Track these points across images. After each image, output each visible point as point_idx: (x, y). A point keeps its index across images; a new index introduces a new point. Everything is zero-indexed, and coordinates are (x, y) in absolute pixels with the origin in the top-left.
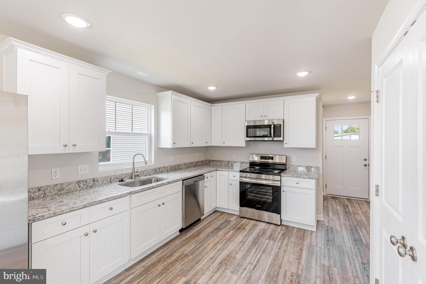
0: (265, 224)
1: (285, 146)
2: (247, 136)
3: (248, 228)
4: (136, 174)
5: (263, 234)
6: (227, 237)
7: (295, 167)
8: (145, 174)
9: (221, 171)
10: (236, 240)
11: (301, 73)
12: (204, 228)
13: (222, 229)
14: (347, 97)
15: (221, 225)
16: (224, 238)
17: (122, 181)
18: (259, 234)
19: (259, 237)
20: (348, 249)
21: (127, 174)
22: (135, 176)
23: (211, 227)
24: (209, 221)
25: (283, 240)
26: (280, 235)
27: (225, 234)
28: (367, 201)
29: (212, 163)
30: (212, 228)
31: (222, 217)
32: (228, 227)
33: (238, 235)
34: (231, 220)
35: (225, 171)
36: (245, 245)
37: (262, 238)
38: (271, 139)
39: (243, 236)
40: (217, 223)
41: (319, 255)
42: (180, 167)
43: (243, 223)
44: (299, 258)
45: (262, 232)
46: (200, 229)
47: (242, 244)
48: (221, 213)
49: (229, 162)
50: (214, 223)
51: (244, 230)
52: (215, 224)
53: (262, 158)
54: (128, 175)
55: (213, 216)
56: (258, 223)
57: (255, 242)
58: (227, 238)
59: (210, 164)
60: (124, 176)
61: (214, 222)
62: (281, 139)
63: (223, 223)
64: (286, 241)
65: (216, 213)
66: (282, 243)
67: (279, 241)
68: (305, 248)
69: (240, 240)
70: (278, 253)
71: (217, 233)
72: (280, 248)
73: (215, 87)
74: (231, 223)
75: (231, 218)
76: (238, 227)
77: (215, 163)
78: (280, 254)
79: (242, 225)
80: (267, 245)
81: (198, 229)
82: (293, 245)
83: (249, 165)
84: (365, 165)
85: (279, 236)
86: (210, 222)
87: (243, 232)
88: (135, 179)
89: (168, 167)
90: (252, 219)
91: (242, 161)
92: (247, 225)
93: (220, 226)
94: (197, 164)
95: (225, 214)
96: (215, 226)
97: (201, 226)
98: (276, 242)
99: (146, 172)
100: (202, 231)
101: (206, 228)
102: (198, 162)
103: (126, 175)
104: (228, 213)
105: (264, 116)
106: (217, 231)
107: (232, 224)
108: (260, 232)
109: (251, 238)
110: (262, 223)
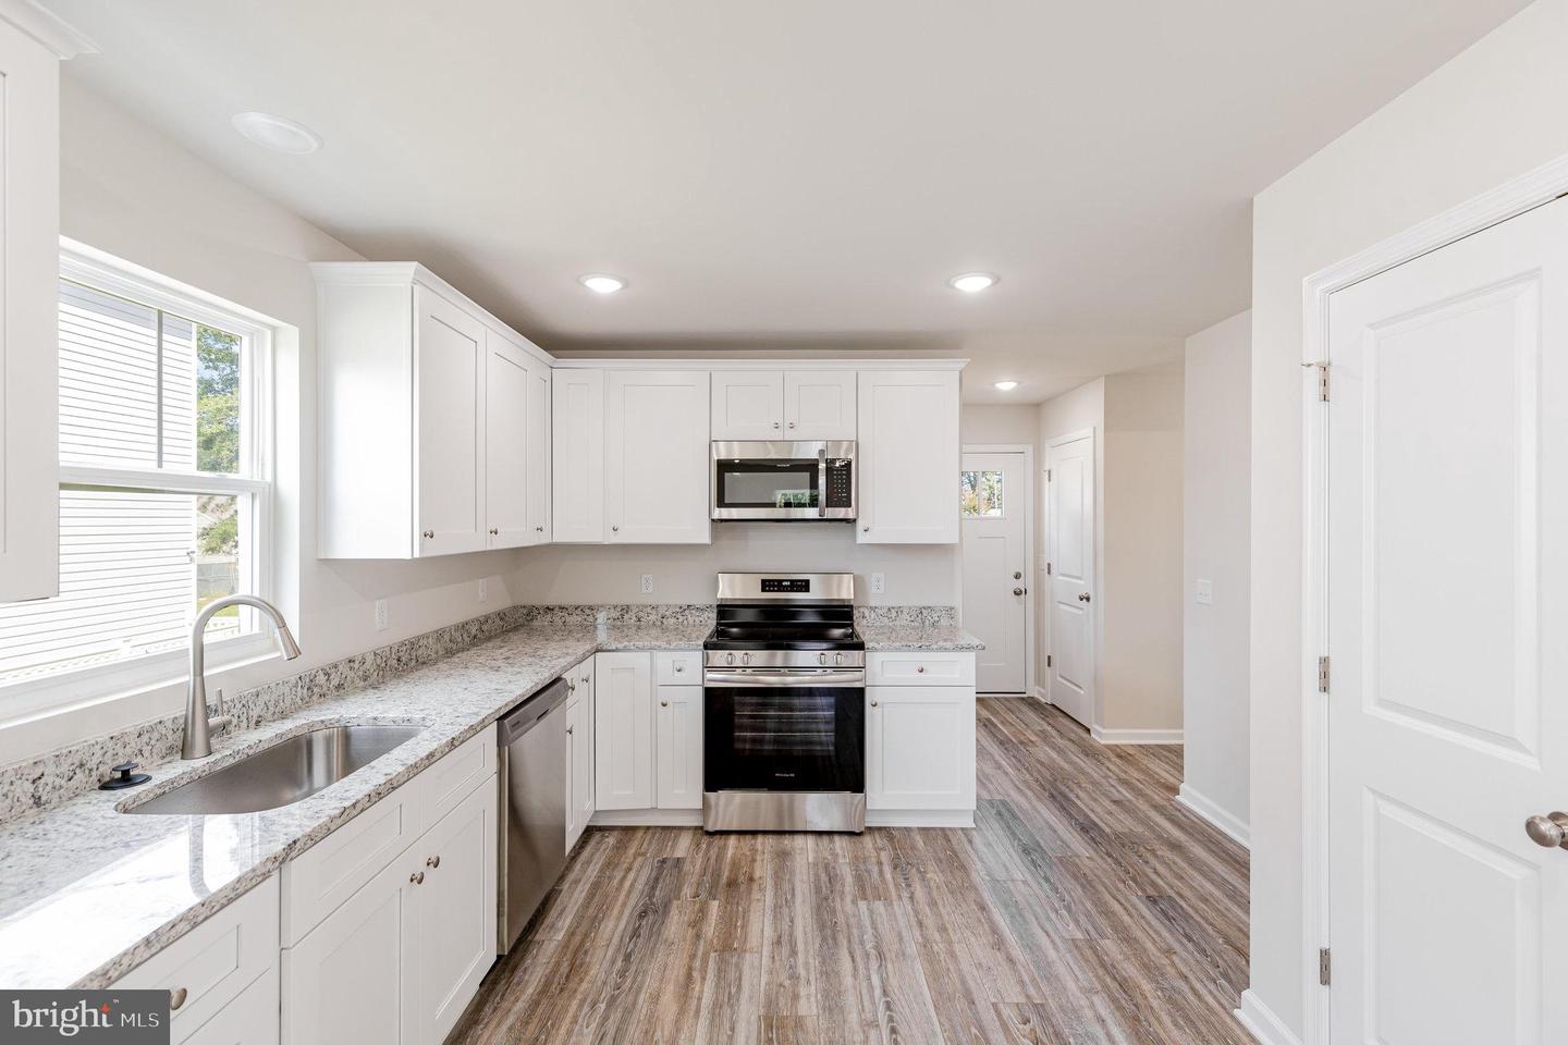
0: (810, 840)
1: (862, 538)
2: (721, 503)
3: (764, 870)
4: (213, 721)
5: (830, 882)
6: (710, 934)
7: (880, 612)
8: (255, 713)
9: (617, 650)
10: (753, 941)
11: (966, 279)
12: (585, 924)
13: (666, 906)
14: (993, 385)
15: (653, 888)
16: (702, 942)
17: (126, 779)
18: (818, 890)
19: (826, 899)
20: (1087, 862)
21: (152, 729)
22: (210, 732)
23: (616, 912)
24: (588, 886)
25: (909, 886)
26: (887, 869)
27: (697, 923)
28: (1023, 699)
29: (541, 622)
30: (621, 913)
31: (631, 851)
32: (687, 891)
33: (746, 912)
34: (679, 853)
35: (639, 649)
36: (800, 947)
37: (838, 900)
38: (812, 513)
39: (768, 911)
40: (627, 884)
41: (1038, 910)
42: (420, 652)
43: (733, 859)
44: (999, 943)
45: (824, 877)
46: (571, 934)
47: (785, 950)
48: (616, 833)
49: (626, 609)
50: (618, 889)
51: (755, 886)
52: (624, 893)
53: (767, 585)
54: (156, 735)
55: (593, 855)
56: (787, 841)
57: (827, 926)
58: (712, 941)
59: (536, 623)
60: (134, 744)
61: (615, 882)
62: (849, 513)
63: (657, 880)
64: (918, 887)
65: (597, 836)
66: (911, 898)
67: (900, 897)
68: (987, 897)
69: (769, 932)
70: (926, 944)
71: (656, 932)
72: (920, 924)
73: (619, 279)
74: (687, 867)
75: (673, 847)
76: (724, 880)
77: (556, 619)
78: (935, 948)
79: (735, 865)
80: (873, 923)
81: (560, 936)
82: (950, 896)
83: (714, 615)
84: (1017, 593)
85: (888, 876)
86: (596, 886)
87: (756, 895)
88: (210, 753)
89: (370, 659)
90: (754, 833)
91: (685, 602)
92: (754, 860)
93: (651, 896)
94: (485, 628)
95: (640, 834)
96: (632, 902)
97: (566, 922)
98: (895, 903)
99: (260, 702)
100: (582, 943)
101: (595, 922)
102: (487, 618)
103: (145, 738)
104: (648, 828)
105: (787, 424)
106: (654, 924)
107: (694, 868)
108: (817, 876)
109: (803, 911)
110: (799, 840)
